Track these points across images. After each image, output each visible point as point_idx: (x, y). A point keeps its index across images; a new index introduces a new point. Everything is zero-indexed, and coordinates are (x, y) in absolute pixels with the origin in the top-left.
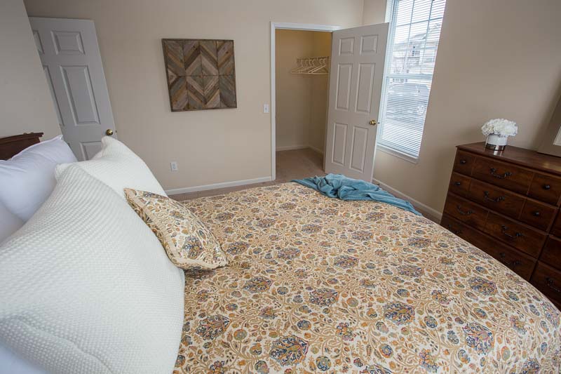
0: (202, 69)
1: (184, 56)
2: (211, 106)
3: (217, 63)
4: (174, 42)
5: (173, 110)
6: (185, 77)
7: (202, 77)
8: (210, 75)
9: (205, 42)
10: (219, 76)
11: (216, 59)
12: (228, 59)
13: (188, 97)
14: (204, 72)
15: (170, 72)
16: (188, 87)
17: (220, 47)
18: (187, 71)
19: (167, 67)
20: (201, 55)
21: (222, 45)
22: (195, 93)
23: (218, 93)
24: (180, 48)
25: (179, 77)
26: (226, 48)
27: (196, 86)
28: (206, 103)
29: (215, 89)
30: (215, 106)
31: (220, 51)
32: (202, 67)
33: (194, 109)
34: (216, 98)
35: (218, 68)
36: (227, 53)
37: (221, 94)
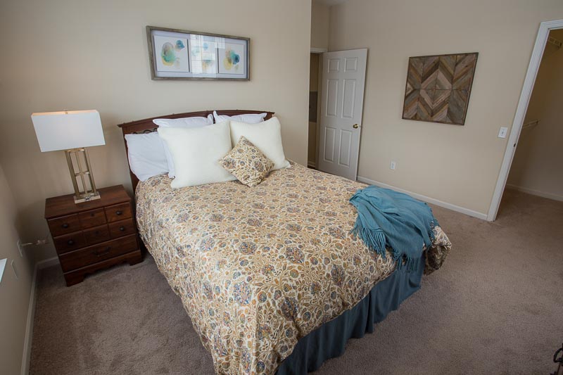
0: (436, 83)
1: (423, 71)
2: (435, 120)
3: (452, 77)
4: (417, 59)
5: (403, 118)
6: (419, 90)
7: (435, 90)
8: (443, 90)
9: (445, 57)
10: (452, 90)
11: (452, 72)
12: (466, 73)
13: (418, 108)
14: (437, 86)
15: (409, 85)
16: (420, 99)
17: (460, 61)
18: (423, 85)
19: (407, 81)
20: (438, 70)
21: (463, 59)
22: (425, 105)
23: (446, 107)
24: (422, 64)
25: (414, 90)
26: (466, 62)
27: (427, 99)
28: (432, 116)
29: (444, 103)
30: (440, 119)
31: (459, 66)
32: (437, 81)
33: (420, 120)
34: (444, 113)
35: (452, 82)
36: (467, 66)
37: (449, 109)
